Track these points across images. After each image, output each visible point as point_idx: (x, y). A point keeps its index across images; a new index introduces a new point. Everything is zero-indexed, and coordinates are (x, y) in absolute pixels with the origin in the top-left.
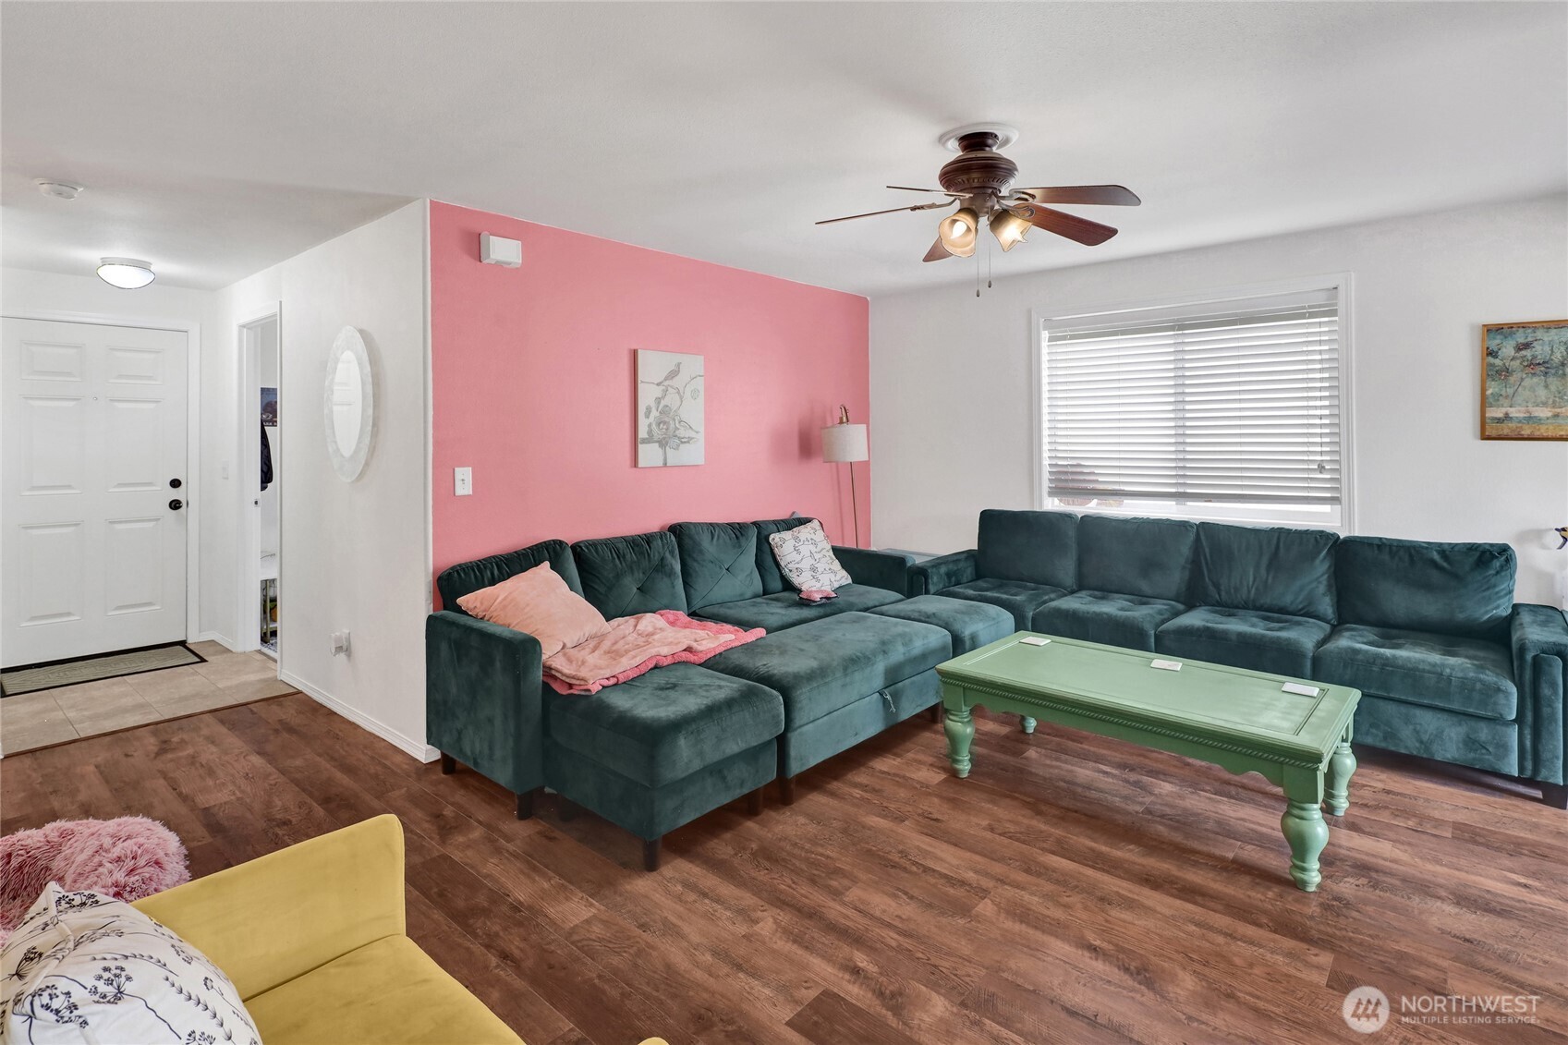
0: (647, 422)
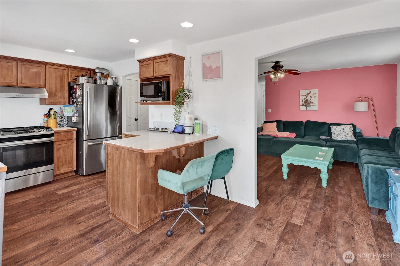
0: (302, 102)
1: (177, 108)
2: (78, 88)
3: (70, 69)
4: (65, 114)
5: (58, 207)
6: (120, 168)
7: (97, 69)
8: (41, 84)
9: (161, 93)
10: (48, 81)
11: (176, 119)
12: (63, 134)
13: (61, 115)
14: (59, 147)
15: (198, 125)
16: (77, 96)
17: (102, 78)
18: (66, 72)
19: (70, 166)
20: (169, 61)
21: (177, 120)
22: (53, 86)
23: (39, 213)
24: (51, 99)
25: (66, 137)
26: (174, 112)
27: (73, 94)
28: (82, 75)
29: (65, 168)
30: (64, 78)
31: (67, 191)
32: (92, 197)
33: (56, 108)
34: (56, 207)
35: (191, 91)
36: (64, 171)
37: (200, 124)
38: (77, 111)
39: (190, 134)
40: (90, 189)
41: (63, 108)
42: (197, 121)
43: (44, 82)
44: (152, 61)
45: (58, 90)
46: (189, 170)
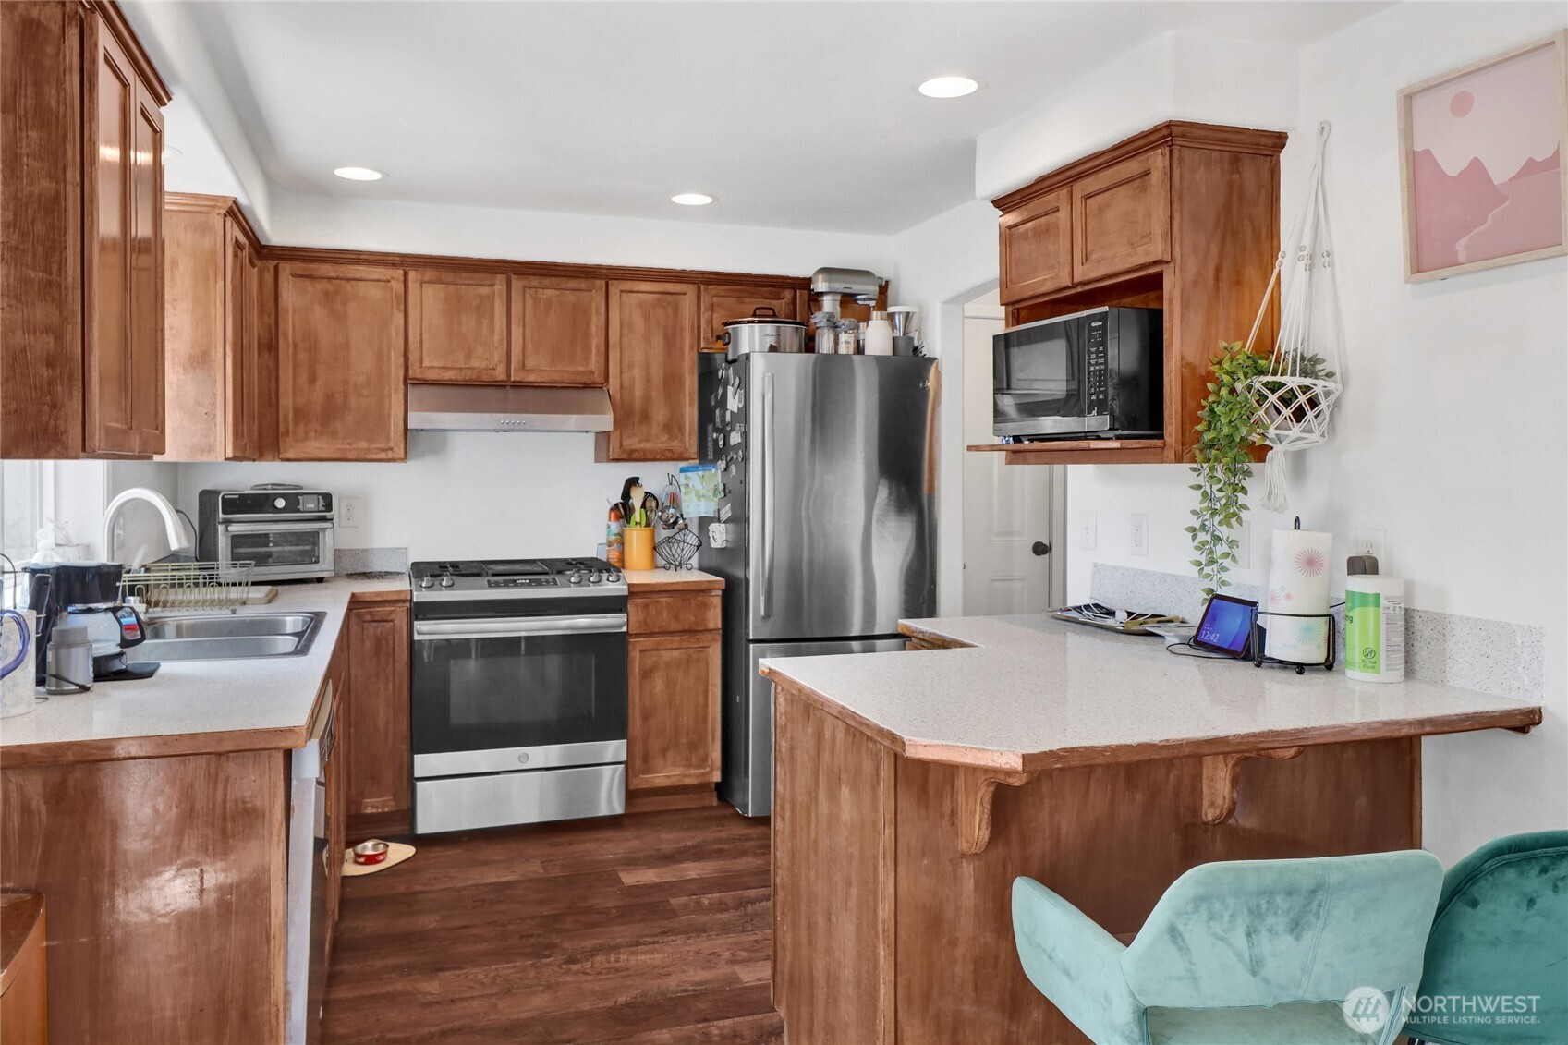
1: (1216, 487)
2: (732, 381)
3: (705, 290)
4: (688, 507)
5: (600, 945)
6: (817, 820)
7: (820, 277)
8: (589, 368)
9: (1100, 386)
10: (619, 351)
11: (1203, 559)
12: (664, 599)
13: (672, 511)
14: (649, 662)
15: (1371, 610)
16: (728, 418)
17: (845, 322)
18: (687, 305)
19: (694, 760)
20: (1156, 177)
21: (1212, 562)
22: (637, 373)
23: (527, 951)
24: (630, 437)
25: (676, 618)
26: (1194, 512)
27: (717, 411)
28: (754, 315)
29: (675, 765)
30: (681, 334)
31: (657, 880)
32: (745, 938)
33: (654, 477)
34: (591, 943)
35: (1321, 361)
36: (669, 777)
37: (1383, 602)
38: (727, 491)
39: (1301, 668)
40: (752, 893)
41: (682, 478)
42: (1361, 584)
43: (602, 360)
44: (1065, 192)
45: (654, 394)
46: (1181, 927)
